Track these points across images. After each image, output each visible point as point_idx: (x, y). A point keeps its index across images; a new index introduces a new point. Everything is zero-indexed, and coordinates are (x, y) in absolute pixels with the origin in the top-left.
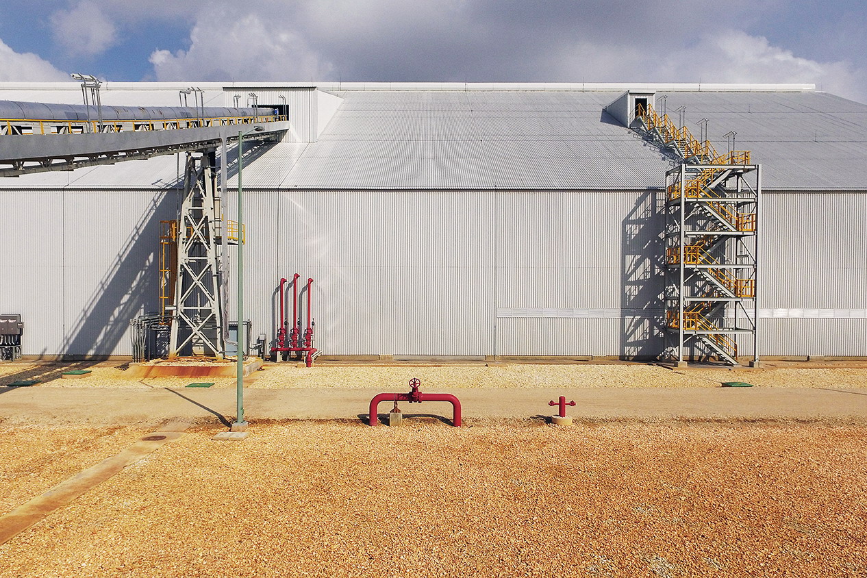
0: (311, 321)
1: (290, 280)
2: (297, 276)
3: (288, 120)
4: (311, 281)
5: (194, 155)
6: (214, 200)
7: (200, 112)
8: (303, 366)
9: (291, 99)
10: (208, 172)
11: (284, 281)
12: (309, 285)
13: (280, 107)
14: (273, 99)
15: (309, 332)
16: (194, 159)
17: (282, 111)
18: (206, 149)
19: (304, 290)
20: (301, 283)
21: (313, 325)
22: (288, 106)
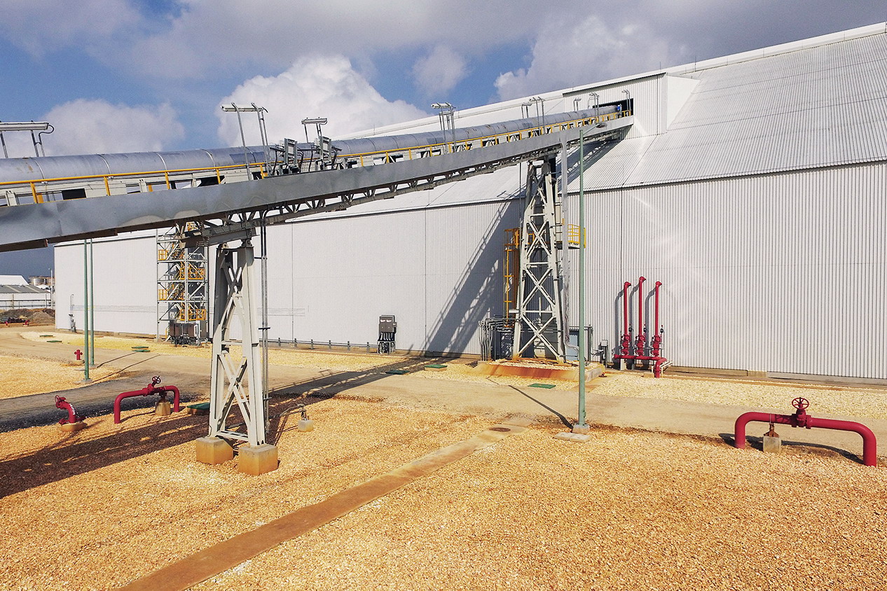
0: (660, 328)
1: (635, 283)
2: (642, 279)
3: (632, 114)
4: (659, 284)
5: (536, 163)
6: (555, 206)
7: (541, 120)
8: (650, 376)
9: (634, 92)
10: (549, 179)
11: (627, 285)
12: (656, 289)
13: (624, 103)
14: (617, 95)
15: (657, 340)
16: (535, 168)
17: (625, 107)
18: (547, 156)
19: (651, 294)
20: (648, 287)
21: (662, 332)
22: (632, 100)
